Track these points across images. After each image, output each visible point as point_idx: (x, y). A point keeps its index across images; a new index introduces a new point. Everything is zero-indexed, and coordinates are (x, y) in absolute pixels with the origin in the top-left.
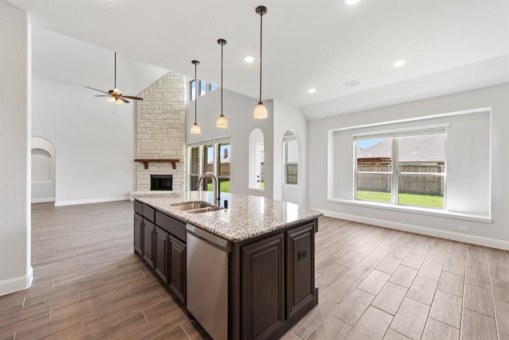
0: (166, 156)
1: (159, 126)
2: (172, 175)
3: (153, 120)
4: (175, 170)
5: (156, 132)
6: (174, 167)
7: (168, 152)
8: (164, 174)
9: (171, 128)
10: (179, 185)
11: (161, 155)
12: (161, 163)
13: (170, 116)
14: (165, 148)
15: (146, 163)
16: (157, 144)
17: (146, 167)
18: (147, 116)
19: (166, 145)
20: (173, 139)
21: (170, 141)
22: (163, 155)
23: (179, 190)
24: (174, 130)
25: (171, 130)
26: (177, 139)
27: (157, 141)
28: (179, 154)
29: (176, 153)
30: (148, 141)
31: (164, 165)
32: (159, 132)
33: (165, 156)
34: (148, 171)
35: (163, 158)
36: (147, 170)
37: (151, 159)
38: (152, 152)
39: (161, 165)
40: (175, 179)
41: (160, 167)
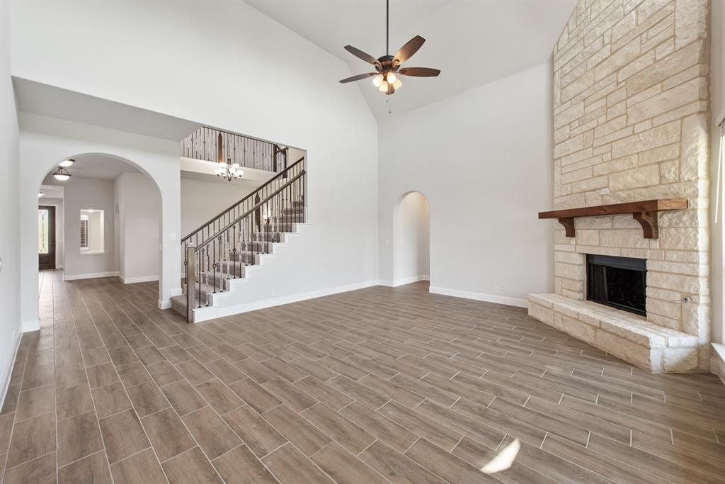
0: (623, 195)
1: (603, 102)
2: (644, 261)
3: (585, 94)
4: (655, 244)
5: (594, 124)
6: (651, 233)
7: (629, 179)
8: (618, 255)
9: (640, 89)
10: (673, 302)
11: (606, 191)
12: (608, 219)
13: (634, 48)
14: (619, 165)
15: (568, 220)
16: (598, 160)
17: (571, 233)
18: (572, 90)
19: (625, 157)
20: (648, 125)
21: (633, 139)
22: (614, 193)
23: (674, 323)
24: (649, 93)
25: (638, 98)
26: (665, 119)
27: (596, 152)
28: (671, 176)
29: (661, 177)
30: (574, 158)
31: (617, 226)
32: (602, 120)
33: (620, 193)
34: (577, 244)
35: (613, 202)
36: (573, 240)
37: (582, 206)
38: (584, 186)
39: (608, 225)
40: (654, 275)
41: (604, 232)
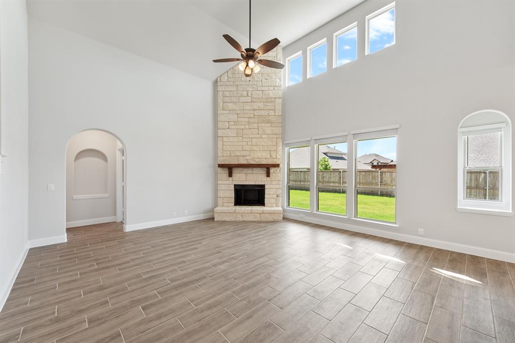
0: (257, 160)
1: (247, 120)
2: (264, 185)
3: (238, 112)
4: (268, 179)
5: (243, 127)
6: (268, 175)
7: (259, 154)
8: (254, 184)
9: (263, 122)
10: (274, 198)
11: (249, 157)
12: (250, 169)
13: (261, 105)
14: (255, 148)
15: (230, 169)
16: (245, 144)
17: (230, 175)
18: (231, 106)
19: (257, 145)
20: (266, 136)
21: (261, 140)
22: (253, 159)
23: (275, 205)
24: (266, 125)
25: (263, 125)
26: (271, 136)
27: (244, 140)
28: (274, 156)
29: (271, 156)
30: (232, 139)
31: (254, 172)
32: (247, 127)
33: (256, 159)
34: (233, 180)
35: (252, 162)
36: (230, 179)
37: (236, 163)
38: (238, 154)
39: (251, 172)
40: (268, 190)
41: (249, 175)
